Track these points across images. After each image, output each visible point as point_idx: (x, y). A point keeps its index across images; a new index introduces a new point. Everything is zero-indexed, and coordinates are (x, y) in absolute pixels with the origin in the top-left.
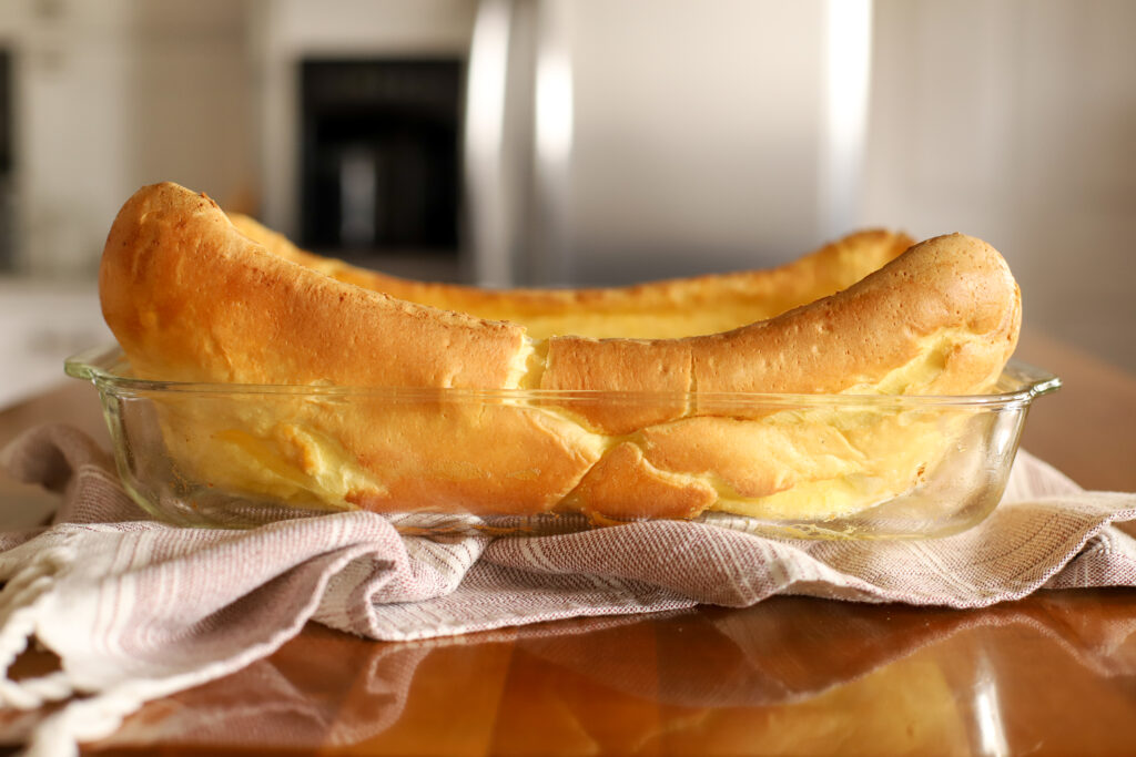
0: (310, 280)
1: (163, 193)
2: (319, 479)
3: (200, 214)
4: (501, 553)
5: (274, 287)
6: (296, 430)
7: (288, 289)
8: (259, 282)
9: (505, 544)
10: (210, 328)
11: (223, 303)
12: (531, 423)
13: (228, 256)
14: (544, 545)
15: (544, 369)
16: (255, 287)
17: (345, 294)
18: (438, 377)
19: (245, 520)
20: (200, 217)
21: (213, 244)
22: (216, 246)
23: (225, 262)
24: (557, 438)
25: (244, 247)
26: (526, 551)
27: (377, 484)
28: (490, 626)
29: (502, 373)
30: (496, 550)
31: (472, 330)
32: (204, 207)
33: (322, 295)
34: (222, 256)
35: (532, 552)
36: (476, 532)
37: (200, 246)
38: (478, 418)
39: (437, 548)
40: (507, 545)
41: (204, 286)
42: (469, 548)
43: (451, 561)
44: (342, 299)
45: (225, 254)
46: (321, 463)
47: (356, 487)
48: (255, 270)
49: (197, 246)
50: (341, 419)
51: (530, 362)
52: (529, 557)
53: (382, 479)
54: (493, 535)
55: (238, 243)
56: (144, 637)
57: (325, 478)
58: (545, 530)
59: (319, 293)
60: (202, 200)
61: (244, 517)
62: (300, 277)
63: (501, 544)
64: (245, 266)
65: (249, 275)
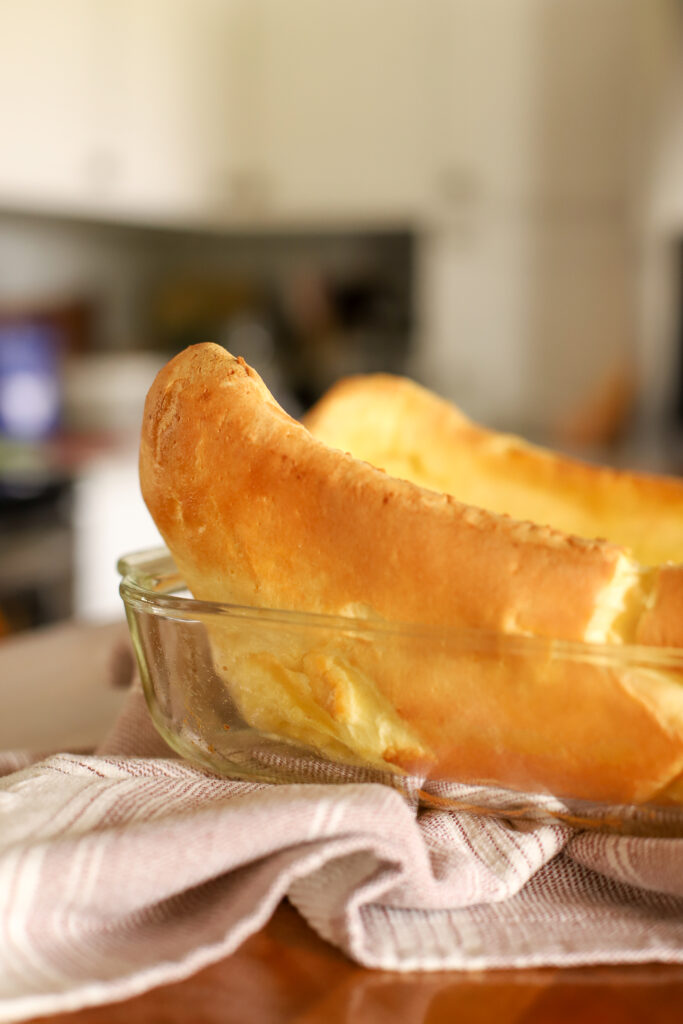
0: (349, 475)
1: (196, 355)
2: (351, 729)
3: (230, 384)
4: (583, 852)
5: (304, 481)
6: (329, 663)
7: (322, 482)
8: (288, 473)
9: (590, 840)
10: (232, 526)
11: (246, 497)
12: (617, 686)
13: (254, 438)
14: (633, 851)
15: (643, 608)
16: (283, 480)
17: (391, 494)
18: (499, 611)
19: (267, 770)
20: (228, 388)
21: (238, 422)
22: (242, 423)
23: (250, 446)
24: (650, 707)
25: (275, 428)
26: (611, 854)
27: (421, 744)
28: (521, 962)
29: (584, 612)
30: (579, 845)
31: (550, 550)
32: (235, 376)
33: (363, 494)
34: (247, 439)
35: (618, 858)
36: (557, 822)
37: (223, 423)
38: (547, 672)
39: (502, 835)
40: (592, 843)
41: (226, 473)
42: (542, 839)
43: (515, 856)
44: (386, 501)
45: (251, 435)
46: (354, 709)
47: (395, 744)
48: (284, 458)
49: (220, 424)
50: (380, 654)
51: (630, 598)
52: (613, 863)
53: (428, 738)
54: (576, 827)
55: (269, 423)
56: (64, 923)
57: (357, 727)
58: (639, 829)
59: (359, 492)
60: (236, 367)
61: (266, 767)
62: (339, 470)
63: (585, 840)
64: (273, 452)
65: (276, 463)
